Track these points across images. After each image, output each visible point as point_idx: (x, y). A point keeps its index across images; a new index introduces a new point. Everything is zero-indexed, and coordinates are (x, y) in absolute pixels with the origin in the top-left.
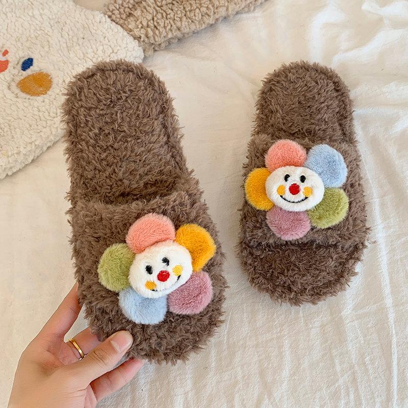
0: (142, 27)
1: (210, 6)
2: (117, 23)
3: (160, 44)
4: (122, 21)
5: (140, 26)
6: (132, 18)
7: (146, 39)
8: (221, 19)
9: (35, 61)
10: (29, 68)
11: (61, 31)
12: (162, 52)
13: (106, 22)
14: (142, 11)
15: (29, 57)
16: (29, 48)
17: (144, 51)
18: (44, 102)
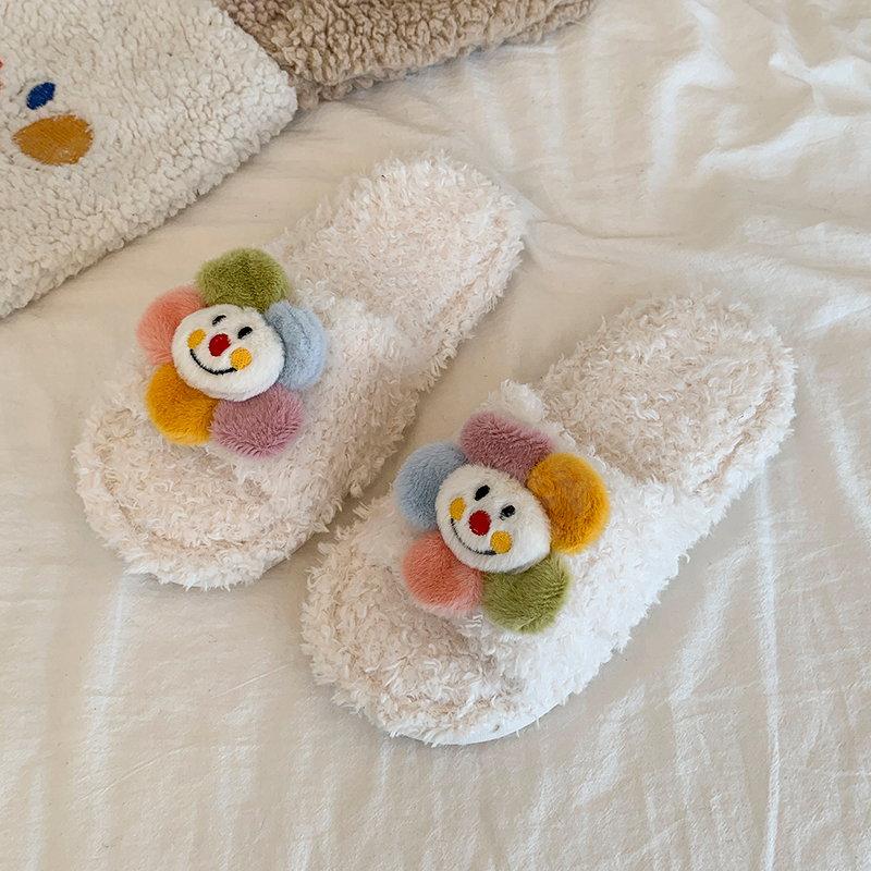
0: (300, 45)
1: (451, 19)
2: (246, 31)
3: (335, 87)
4: (257, 28)
5: (296, 43)
6: (279, 23)
7: (306, 72)
8: (470, 50)
9: (58, 90)
10: (44, 103)
11: (122, 34)
12: (337, 104)
13: (222, 24)
14: (305, 12)
15: (46, 81)
16: (48, 62)
17: (299, 97)
18: (69, 178)
